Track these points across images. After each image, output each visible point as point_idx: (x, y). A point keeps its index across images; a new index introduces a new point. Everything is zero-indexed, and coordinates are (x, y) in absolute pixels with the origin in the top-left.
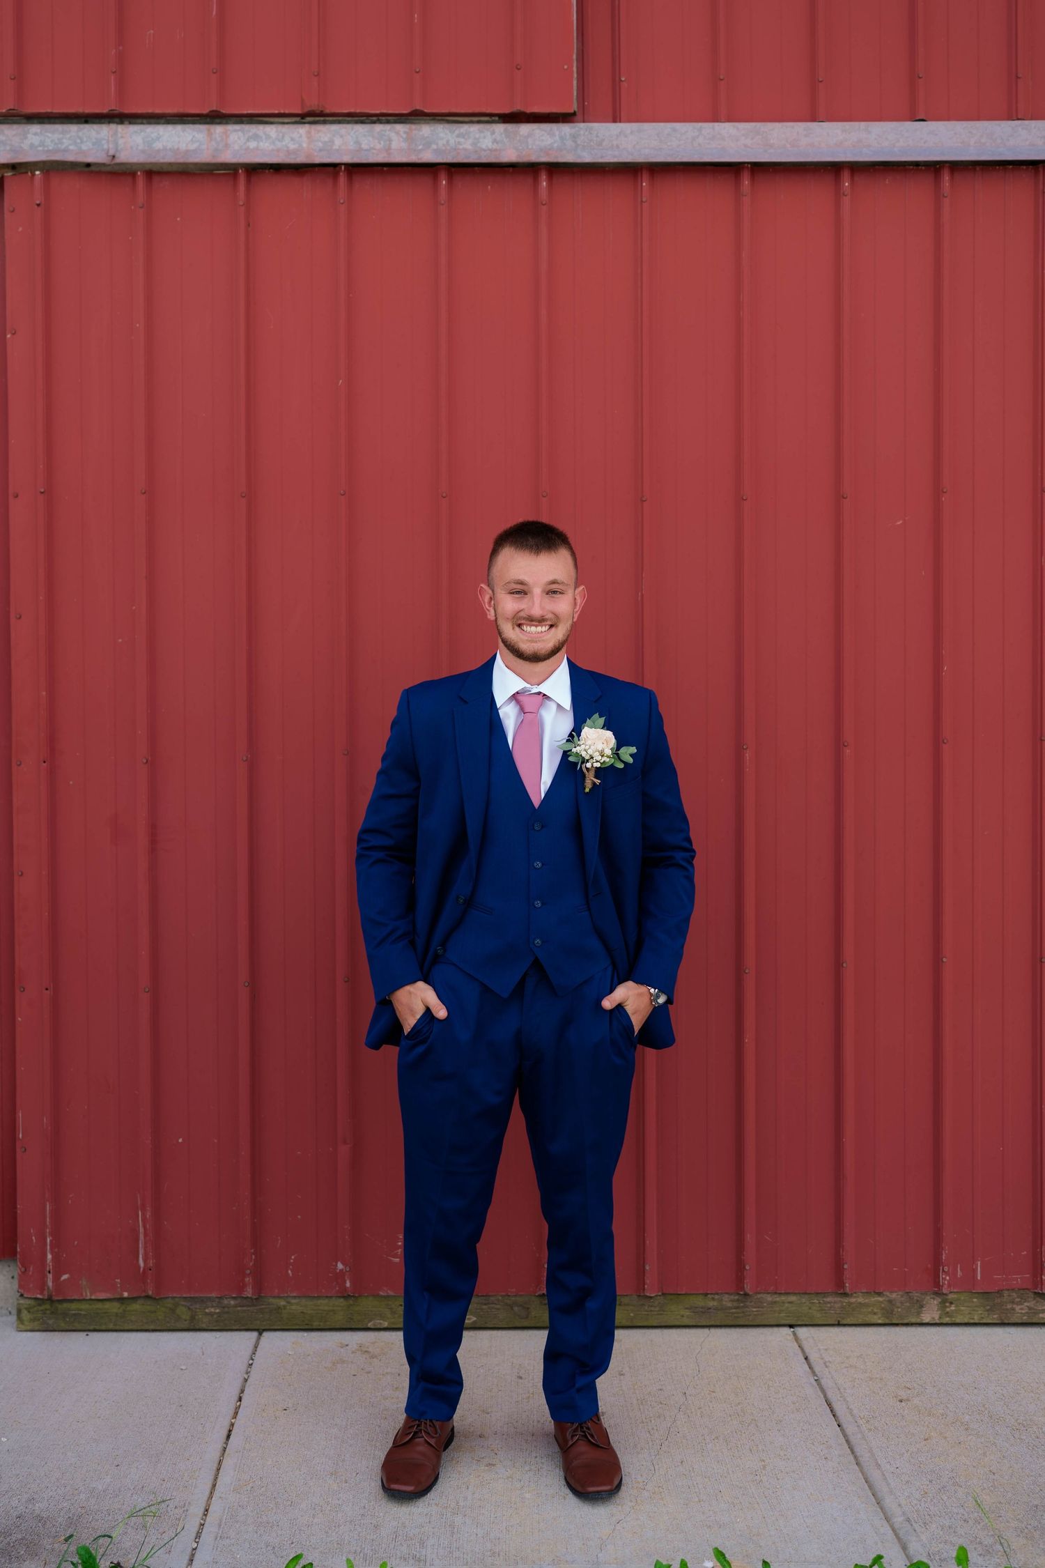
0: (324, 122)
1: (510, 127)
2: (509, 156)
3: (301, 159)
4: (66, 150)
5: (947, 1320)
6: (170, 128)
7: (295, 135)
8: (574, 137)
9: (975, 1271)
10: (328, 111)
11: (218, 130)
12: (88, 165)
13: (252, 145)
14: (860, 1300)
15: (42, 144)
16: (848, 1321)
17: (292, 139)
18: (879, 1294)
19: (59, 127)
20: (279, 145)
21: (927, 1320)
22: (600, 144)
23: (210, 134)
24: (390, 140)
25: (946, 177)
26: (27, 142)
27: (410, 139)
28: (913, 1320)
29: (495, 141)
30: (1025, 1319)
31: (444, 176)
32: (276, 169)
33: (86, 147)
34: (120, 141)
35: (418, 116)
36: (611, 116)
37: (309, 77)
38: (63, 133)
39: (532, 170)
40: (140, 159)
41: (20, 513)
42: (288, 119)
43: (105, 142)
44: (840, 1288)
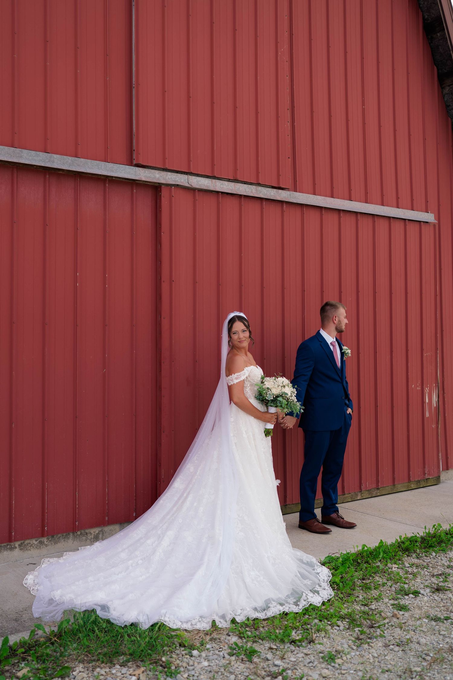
0: (237, 182)
1: (277, 190)
2: (279, 198)
3: (235, 193)
4: (177, 181)
5: (362, 498)
6: (204, 179)
7: (231, 185)
8: (290, 195)
9: (367, 485)
10: (239, 180)
11: (214, 181)
12: (178, 185)
13: (222, 186)
14: (347, 496)
15: (171, 178)
18: (350, 493)
19: (176, 174)
20: (228, 187)
21: (358, 499)
22: (295, 198)
23: (212, 182)
24: (251, 190)
25: (359, 215)
26: (167, 177)
27: (256, 190)
28: (356, 499)
29: (274, 194)
30: (375, 495)
31: (264, 201)
32: (228, 194)
33: (182, 181)
34: (191, 180)
35: (259, 184)
36: (295, 190)
37: (236, 170)
38: (176, 176)
39: (281, 202)
40: (197, 187)
41: (165, 287)
42: (229, 180)
43: (187, 180)
44: (343, 493)
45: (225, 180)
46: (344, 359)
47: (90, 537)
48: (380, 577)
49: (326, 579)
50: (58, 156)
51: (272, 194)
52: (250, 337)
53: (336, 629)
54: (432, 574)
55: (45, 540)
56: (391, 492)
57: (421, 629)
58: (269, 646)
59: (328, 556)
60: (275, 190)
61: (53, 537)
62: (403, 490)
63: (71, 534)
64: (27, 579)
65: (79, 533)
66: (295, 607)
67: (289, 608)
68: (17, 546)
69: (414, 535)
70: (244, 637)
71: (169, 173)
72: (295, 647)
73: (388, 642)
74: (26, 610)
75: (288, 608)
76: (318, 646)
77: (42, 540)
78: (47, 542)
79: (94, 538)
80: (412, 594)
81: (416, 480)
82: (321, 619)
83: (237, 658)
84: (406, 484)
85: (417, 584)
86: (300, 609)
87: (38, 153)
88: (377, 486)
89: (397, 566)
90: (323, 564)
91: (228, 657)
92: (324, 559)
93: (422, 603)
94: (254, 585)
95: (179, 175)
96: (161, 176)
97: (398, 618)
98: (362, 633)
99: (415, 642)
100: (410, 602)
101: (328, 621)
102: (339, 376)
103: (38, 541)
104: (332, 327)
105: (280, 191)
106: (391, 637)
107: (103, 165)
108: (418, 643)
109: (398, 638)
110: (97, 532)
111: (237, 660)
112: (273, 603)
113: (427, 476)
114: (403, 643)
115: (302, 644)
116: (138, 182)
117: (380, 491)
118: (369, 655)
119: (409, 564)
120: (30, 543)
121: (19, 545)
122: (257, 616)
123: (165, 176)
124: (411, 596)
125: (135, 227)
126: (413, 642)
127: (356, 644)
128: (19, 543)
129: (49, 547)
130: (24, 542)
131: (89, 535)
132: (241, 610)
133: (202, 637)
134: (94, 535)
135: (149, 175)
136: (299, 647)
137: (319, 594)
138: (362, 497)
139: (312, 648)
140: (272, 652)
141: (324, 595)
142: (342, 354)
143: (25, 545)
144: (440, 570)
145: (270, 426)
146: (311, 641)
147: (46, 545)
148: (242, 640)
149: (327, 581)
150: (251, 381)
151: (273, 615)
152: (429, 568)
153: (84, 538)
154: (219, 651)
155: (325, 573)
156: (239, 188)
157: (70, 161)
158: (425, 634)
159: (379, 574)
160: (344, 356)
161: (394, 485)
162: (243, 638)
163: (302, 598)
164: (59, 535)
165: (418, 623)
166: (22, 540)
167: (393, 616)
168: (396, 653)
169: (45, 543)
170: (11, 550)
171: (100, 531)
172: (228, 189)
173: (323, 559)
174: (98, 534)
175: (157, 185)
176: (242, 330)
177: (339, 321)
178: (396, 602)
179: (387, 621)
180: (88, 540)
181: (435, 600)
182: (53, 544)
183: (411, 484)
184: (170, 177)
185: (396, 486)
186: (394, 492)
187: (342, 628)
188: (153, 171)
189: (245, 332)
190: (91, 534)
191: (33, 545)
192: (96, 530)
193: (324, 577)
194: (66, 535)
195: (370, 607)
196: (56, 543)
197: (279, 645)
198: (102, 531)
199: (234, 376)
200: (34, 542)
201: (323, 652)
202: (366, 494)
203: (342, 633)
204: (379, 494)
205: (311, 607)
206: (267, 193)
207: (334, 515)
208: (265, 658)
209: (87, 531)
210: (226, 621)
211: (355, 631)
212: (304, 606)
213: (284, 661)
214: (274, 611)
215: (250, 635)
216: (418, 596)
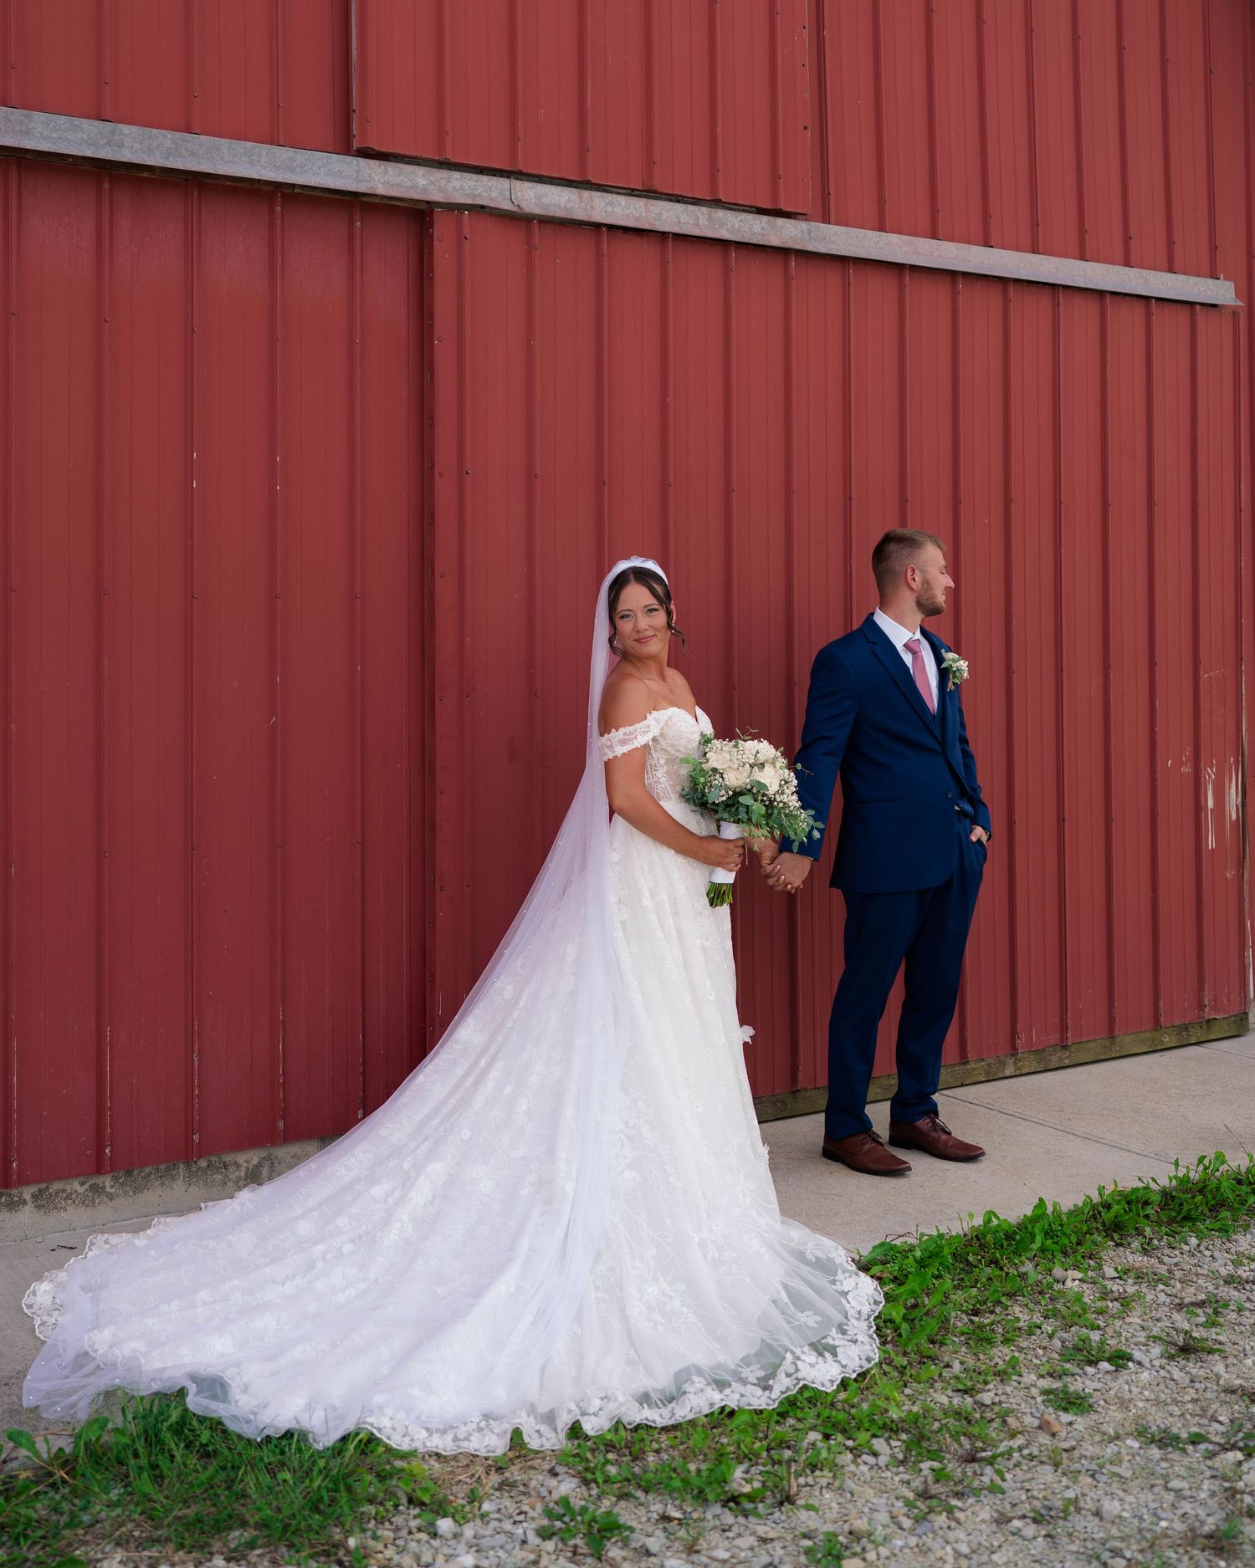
0: (655, 198)
1: (771, 219)
2: (775, 241)
3: (647, 226)
4: (479, 195)
5: (1018, 1072)
6: (553, 188)
7: (637, 206)
8: (809, 232)
9: (1031, 1036)
10: (659, 190)
11: (586, 194)
12: (481, 207)
13: (610, 209)
14: (973, 1066)
15: (462, 188)
16: (966, 1082)
17: (636, 209)
18: (983, 1060)
19: (475, 176)
20: (627, 212)
21: (1008, 1074)
22: (824, 239)
23: (578, 197)
24: (698, 218)
25: (1011, 288)
26: (451, 185)
27: (710, 219)
28: (1001, 1075)
29: (762, 228)
30: (1057, 1065)
31: (733, 251)
32: (626, 230)
33: (494, 195)
34: (519, 194)
35: (717, 203)
36: (826, 219)
37: (649, 163)
38: (477, 181)
39: (784, 252)
40: (537, 211)
41: (444, 489)
42: (632, 192)
43: (507, 193)
44: (964, 1059)
45: (621, 191)
46: (950, 686)
47: (234, 1174)
48: (1026, 1305)
49: (866, 1309)
50: (134, 129)
51: (757, 229)
52: (669, 626)
53: (865, 1463)
54: (1177, 1301)
55: (106, 1181)
56: (1103, 1057)
57: (1116, 1469)
58: (661, 1512)
59: (882, 1244)
60: (765, 219)
61: (129, 1173)
62: (1137, 1051)
63: (181, 1166)
64: (34, 1293)
65: (203, 1163)
66: (759, 1392)
67: (742, 1395)
68: (27, 1196)
69: (1141, 1185)
70: (595, 1481)
71: (456, 175)
72: (736, 1517)
73: (1008, 1507)
74: (7, 1384)
75: (737, 1396)
76: (804, 1515)
77: (98, 1181)
78: (112, 1187)
79: (247, 1177)
80: (1109, 1360)
81: (1178, 1023)
82: (828, 1431)
83: (560, 1545)
84: (1148, 1035)
85: (1129, 1331)
86: (774, 1401)
87: (77, 121)
88: (1062, 1041)
89: (1080, 1275)
90: (864, 1267)
91: (537, 1541)
92: (870, 1253)
93: (1135, 1390)
94: (651, 1324)
95: (485, 179)
96: (432, 183)
97: (1053, 1435)
98: (939, 1476)
99: (1089, 1510)
100: (1098, 1386)
101: (849, 1438)
102: (935, 737)
103: (87, 1186)
104: (907, 601)
105: (780, 221)
106: (1023, 1492)
107: (264, 152)
108: (1097, 1514)
109: (1041, 1496)
110: (255, 1161)
111: (561, 1551)
112: (696, 1379)
113: (1208, 1014)
114: (1052, 1513)
115: (756, 1508)
116: (369, 200)
117: (1071, 1052)
118: (943, 1548)
119: (1116, 1269)
120: (64, 1191)
121: (34, 1196)
122: (647, 1419)
123: (443, 182)
124: (1105, 1366)
125: (358, 325)
126: (1083, 1512)
127: (915, 1511)
128: (34, 1189)
129: (117, 1202)
130: (47, 1188)
131: (232, 1169)
132: (602, 1399)
133: (477, 1476)
134: (247, 1168)
135: (398, 180)
136: (747, 1518)
137: (835, 1355)
138: (1019, 1069)
139: (783, 1522)
140: (665, 1530)
141: (850, 1358)
142: (944, 674)
143: (51, 1196)
144: (1204, 1288)
145: (726, 877)
146: (787, 1499)
147: (111, 1197)
148: (589, 1489)
149: (869, 1316)
150: (669, 749)
151: (691, 1416)
152: (1172, 1282)
153: (219, 1177)
154: (515, 1523)
155: (864, 1293)
156: (661, 214)
157: (168, 144)
158: (1125, 1486)
159: (1024, 1296)
160: (949, 679)
161: (1111, 1035)
162: (593, 1485)
163: (781, 1368)
164: (147, 1170)
165: (1111, 1449)
166: (40, 1181)
167: (1040, 1427)
168: (1026, 1542)
169: (108, 1189)
170: (10, 1210)
171: (264, 1159)
172: (627, 215)
173: (866, 1251)
174: (259, 1165)
175: (424, 206)
176: (645, 607)
177: (926, 582)
178: (1057, 1385)
179: (1019, 1441)
180: (230, 1184)
181: (1173, 1380)
182: (131, 1193)
183: (1161, 1035)
184: (457, 185)
185: (1118, 1039)
186: (1113, 1055)
187: (883, 1460)
188: (409, 168)
189: (655, 613)
190: (238, 1166)
191: (74, 1196)
192: (252, 1157)
193: (861, 1304)
194: (167, 1169)
195: (978, 1397)
196: (138, 1190)
197: (689, 1510)
198: (268, 1158)
199: (616, 735)
200: (76, 1186)
201: (813, 1534)
202: (1029, 1063)
203: (883, 1475)
204: (1067, 1062)
205: (807, 1394)
206: (740, 227)
207: (923, 1123)
208: (641, 1547)
209: (227, 1158)
210: (555, 1430)
211: (921, 1470)
212: (784, 1390)
213: (695, 1557)
214: (695, 1405)
215: (615, 1476)
216: (1125, 1367)
